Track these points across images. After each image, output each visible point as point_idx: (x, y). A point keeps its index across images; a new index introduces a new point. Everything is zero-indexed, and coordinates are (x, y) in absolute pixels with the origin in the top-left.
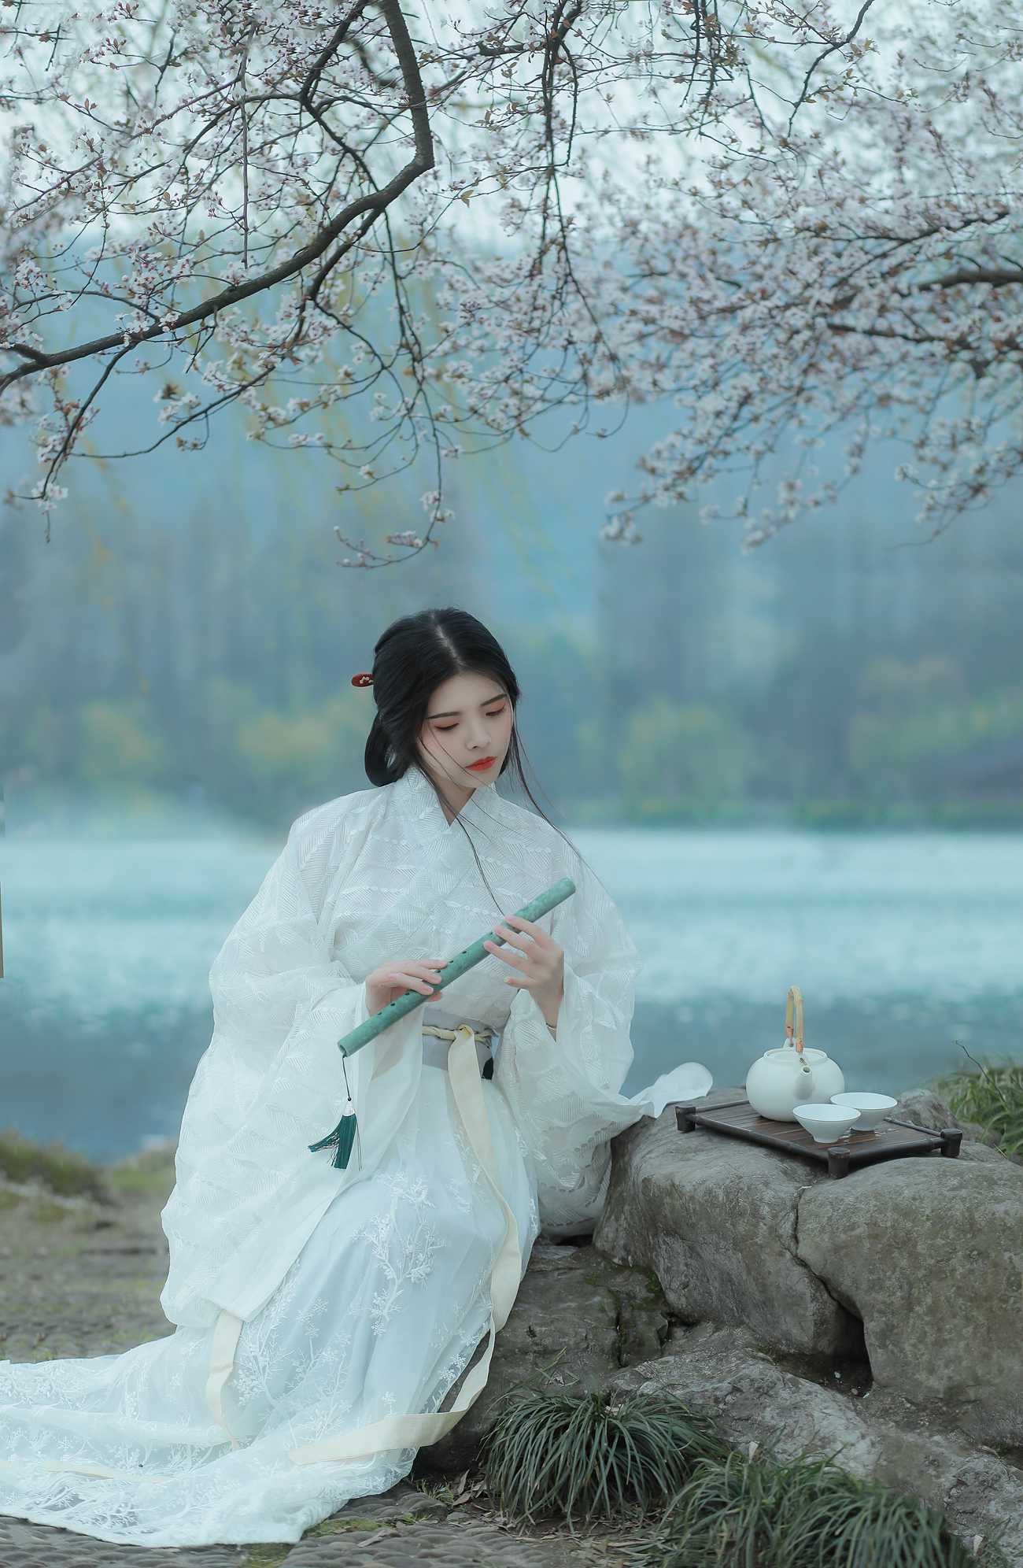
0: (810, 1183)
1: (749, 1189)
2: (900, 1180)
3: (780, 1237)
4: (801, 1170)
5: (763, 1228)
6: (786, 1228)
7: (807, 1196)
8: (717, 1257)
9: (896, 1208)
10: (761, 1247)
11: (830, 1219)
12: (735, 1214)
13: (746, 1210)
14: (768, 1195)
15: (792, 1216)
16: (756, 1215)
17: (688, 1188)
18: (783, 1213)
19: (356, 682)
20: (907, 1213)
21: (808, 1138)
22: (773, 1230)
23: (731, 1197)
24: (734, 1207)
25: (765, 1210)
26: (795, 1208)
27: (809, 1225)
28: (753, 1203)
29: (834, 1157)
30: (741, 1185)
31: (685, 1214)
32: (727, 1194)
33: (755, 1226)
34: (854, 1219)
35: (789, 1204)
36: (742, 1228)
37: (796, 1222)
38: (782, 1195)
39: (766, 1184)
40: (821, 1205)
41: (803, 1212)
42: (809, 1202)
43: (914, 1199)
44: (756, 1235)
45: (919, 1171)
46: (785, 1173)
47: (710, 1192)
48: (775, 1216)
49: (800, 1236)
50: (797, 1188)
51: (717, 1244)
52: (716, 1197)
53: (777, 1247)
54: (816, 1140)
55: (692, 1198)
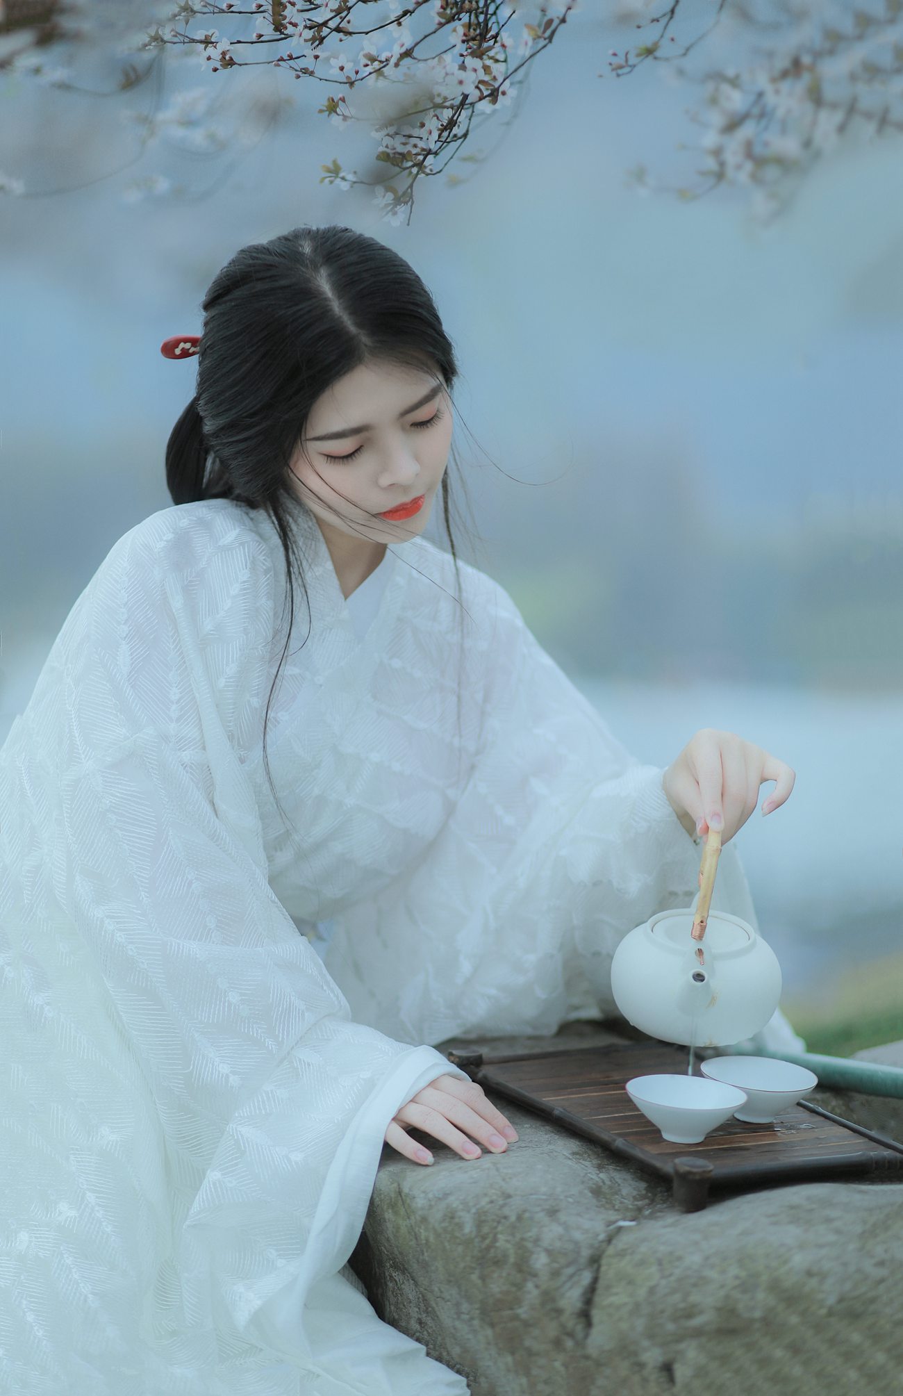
0: (637, 1215)
1: (519, 1218)
2: (791, 1234)
3: (559, 1312)
4: (628, 1186)
5: (532, 1292)
6: (572, 1298)
7: (622, 1242)
8: (458, 1324)
9: (774, 1286)
10: (527, 1324)
11: (652, 1291)
12: (488, 1260)
13: (505, 1256)
14: (551, 1233)
15: (586, 1277)
16: (523, 1267)
17: (420, 1202)
18: (570, 1270)
19: (169, 350)
20: (791, 1298)
21: (651, 1132)
22: (548, 1298)
23: (486, 1230)
24: (488, 1249)
25: (540, 1261)
26: (595, 1261)
27: (613, 1299)
28: (520, 1246)
29: (684, 1177)
30: (506, 1211)
31: (413, 1243)
32: (480, 1223)
33: (519, 1286)
34: (695, 1298)
35: (586, 1253)
36: (497, 1286)
37: (592, 1290)
38: (577, 1235)
39: (553, 1213)
40: (642, 1263)
41: (609, 1269)
42: (621, 1254)
43: (809, 1274)
44: (518, 1301)
45: (829, 1220)
46: (597, 1192)
47: (451, 1216)
48: (555, 1274)
49: (597, 1315)
50: (609, 1224)
51: (458, 1305)
52: (460, 1226)
53: (552, 1330)
54: (666, 1136)
55: (424, 1220)
